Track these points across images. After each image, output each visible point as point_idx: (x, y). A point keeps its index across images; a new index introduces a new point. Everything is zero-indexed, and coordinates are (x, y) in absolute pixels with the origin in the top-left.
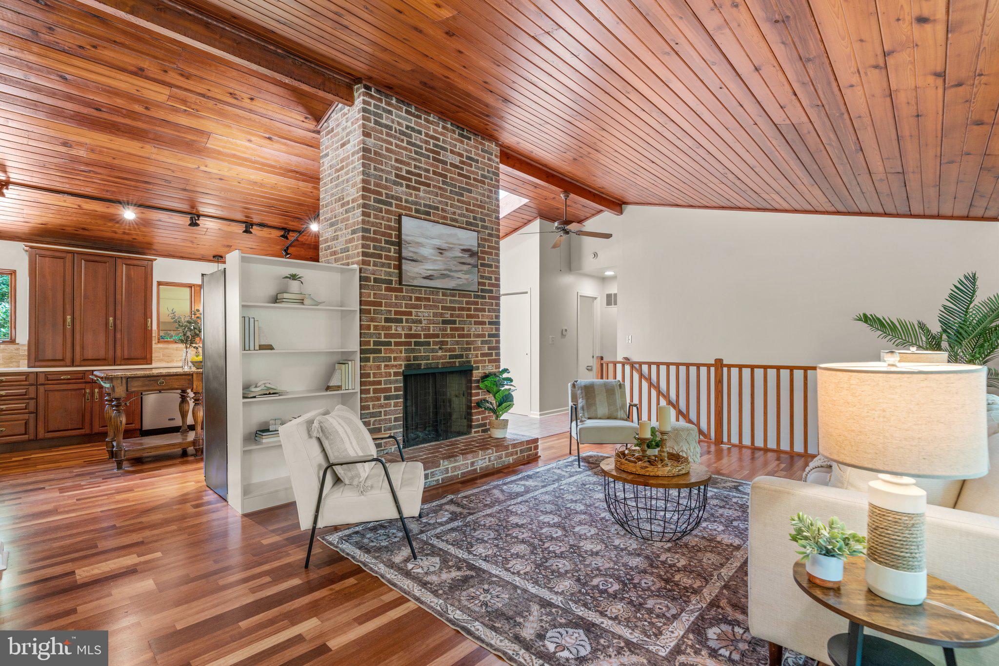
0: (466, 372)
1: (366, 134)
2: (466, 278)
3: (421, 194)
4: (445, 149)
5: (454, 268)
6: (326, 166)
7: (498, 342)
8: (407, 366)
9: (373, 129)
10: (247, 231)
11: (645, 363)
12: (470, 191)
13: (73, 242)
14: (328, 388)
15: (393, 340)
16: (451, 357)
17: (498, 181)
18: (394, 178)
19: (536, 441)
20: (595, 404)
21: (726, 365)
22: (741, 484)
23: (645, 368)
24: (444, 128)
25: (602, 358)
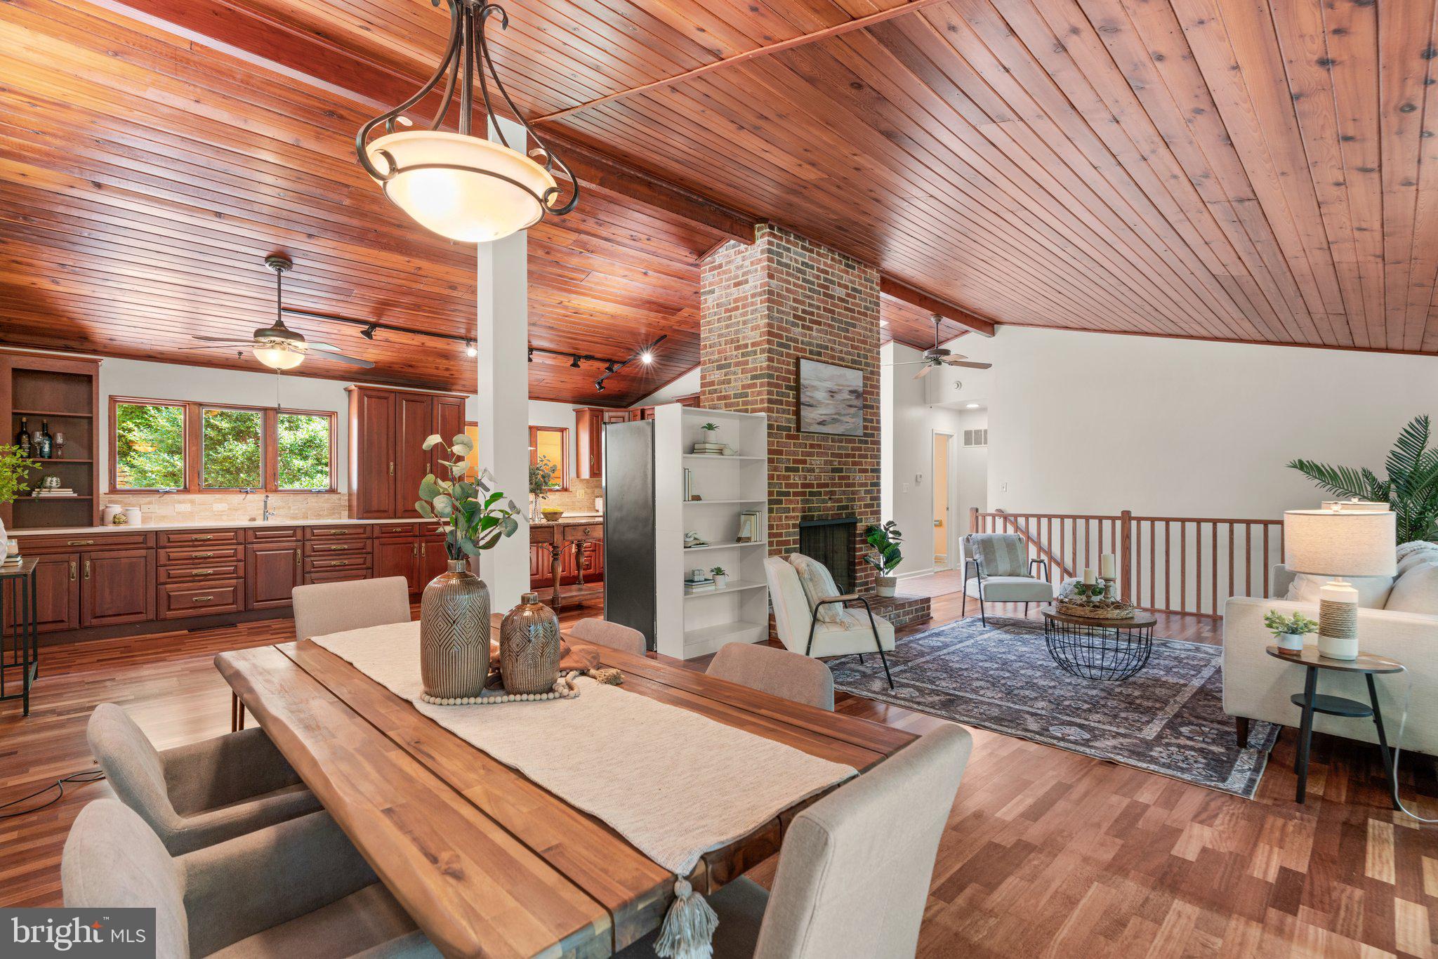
0: (850, 526)
1: (771, 276)
2: (852, 423)
3: (814, 334)
4: (832, 282)
5: (843, 412)
6: (710, 303)
7: (879, 491)
8: (804, 518)
9: (776, 270)
10: (575, 365)
11: (1021, 515)
12: (854, 326)
13: (391, 380)
14: (739, 540)
15: (791, 490)
16: (840, 508)
17: (878, 312)
18: (792, 319)
19: (928, 600)
20: (995, 560)
21: (1135, 518)
22: (1168, 642)
23: (1021, 521)
24: (833, 259)
25: (977, 510)
